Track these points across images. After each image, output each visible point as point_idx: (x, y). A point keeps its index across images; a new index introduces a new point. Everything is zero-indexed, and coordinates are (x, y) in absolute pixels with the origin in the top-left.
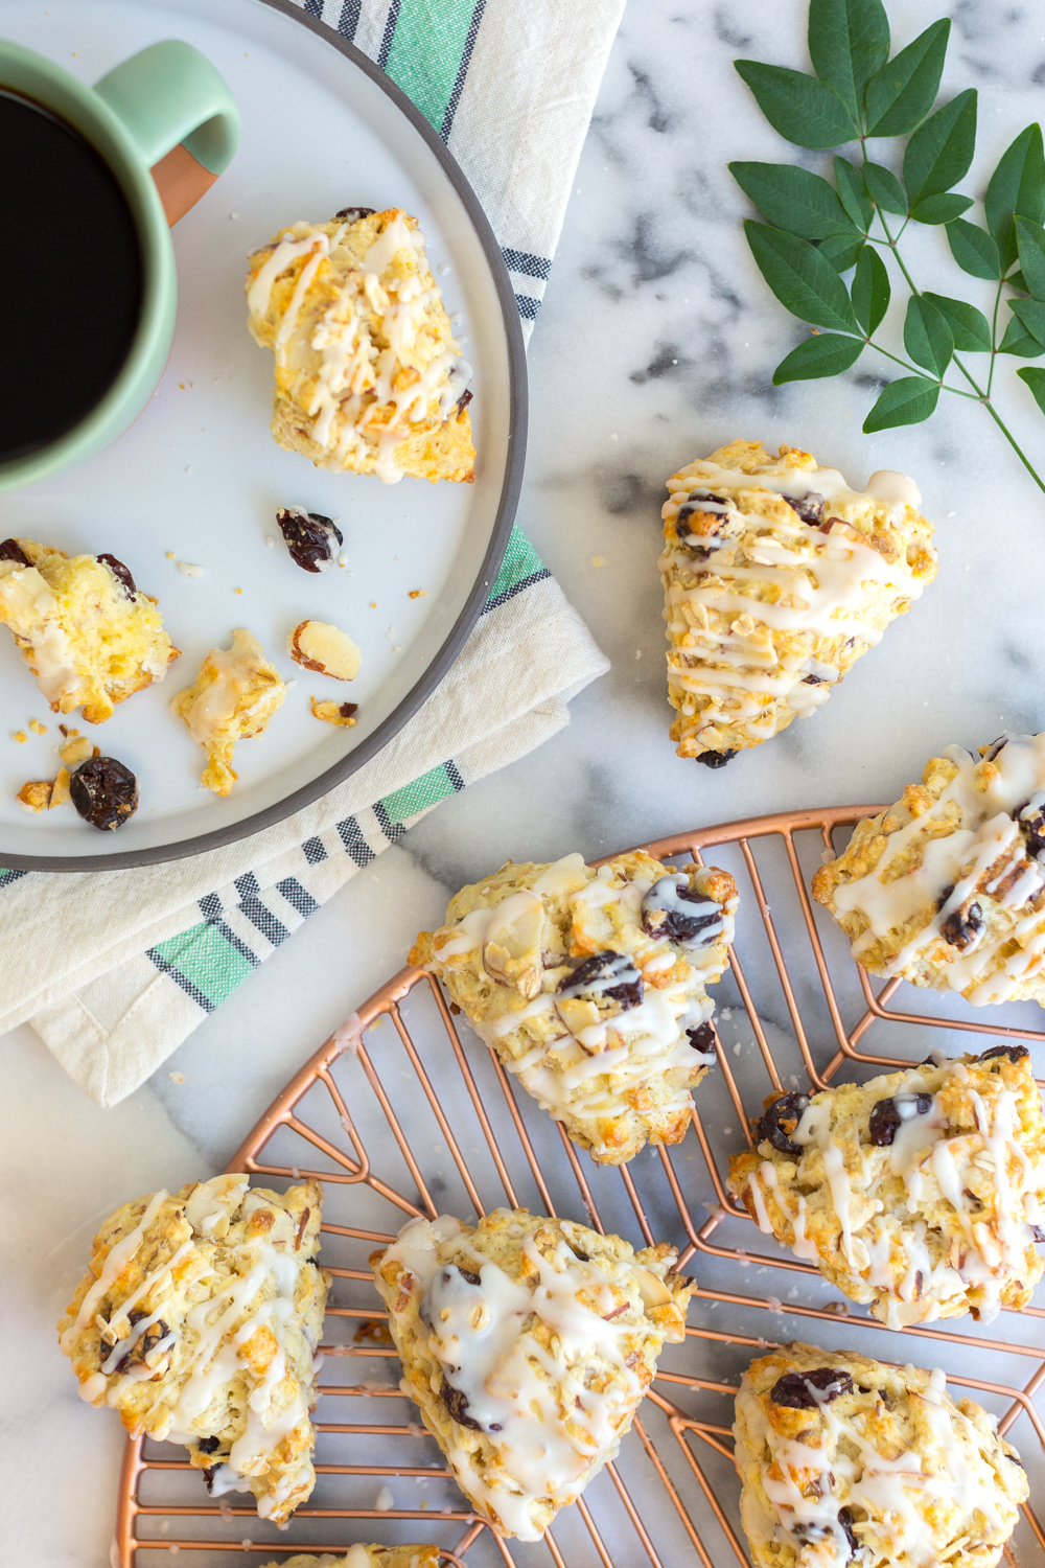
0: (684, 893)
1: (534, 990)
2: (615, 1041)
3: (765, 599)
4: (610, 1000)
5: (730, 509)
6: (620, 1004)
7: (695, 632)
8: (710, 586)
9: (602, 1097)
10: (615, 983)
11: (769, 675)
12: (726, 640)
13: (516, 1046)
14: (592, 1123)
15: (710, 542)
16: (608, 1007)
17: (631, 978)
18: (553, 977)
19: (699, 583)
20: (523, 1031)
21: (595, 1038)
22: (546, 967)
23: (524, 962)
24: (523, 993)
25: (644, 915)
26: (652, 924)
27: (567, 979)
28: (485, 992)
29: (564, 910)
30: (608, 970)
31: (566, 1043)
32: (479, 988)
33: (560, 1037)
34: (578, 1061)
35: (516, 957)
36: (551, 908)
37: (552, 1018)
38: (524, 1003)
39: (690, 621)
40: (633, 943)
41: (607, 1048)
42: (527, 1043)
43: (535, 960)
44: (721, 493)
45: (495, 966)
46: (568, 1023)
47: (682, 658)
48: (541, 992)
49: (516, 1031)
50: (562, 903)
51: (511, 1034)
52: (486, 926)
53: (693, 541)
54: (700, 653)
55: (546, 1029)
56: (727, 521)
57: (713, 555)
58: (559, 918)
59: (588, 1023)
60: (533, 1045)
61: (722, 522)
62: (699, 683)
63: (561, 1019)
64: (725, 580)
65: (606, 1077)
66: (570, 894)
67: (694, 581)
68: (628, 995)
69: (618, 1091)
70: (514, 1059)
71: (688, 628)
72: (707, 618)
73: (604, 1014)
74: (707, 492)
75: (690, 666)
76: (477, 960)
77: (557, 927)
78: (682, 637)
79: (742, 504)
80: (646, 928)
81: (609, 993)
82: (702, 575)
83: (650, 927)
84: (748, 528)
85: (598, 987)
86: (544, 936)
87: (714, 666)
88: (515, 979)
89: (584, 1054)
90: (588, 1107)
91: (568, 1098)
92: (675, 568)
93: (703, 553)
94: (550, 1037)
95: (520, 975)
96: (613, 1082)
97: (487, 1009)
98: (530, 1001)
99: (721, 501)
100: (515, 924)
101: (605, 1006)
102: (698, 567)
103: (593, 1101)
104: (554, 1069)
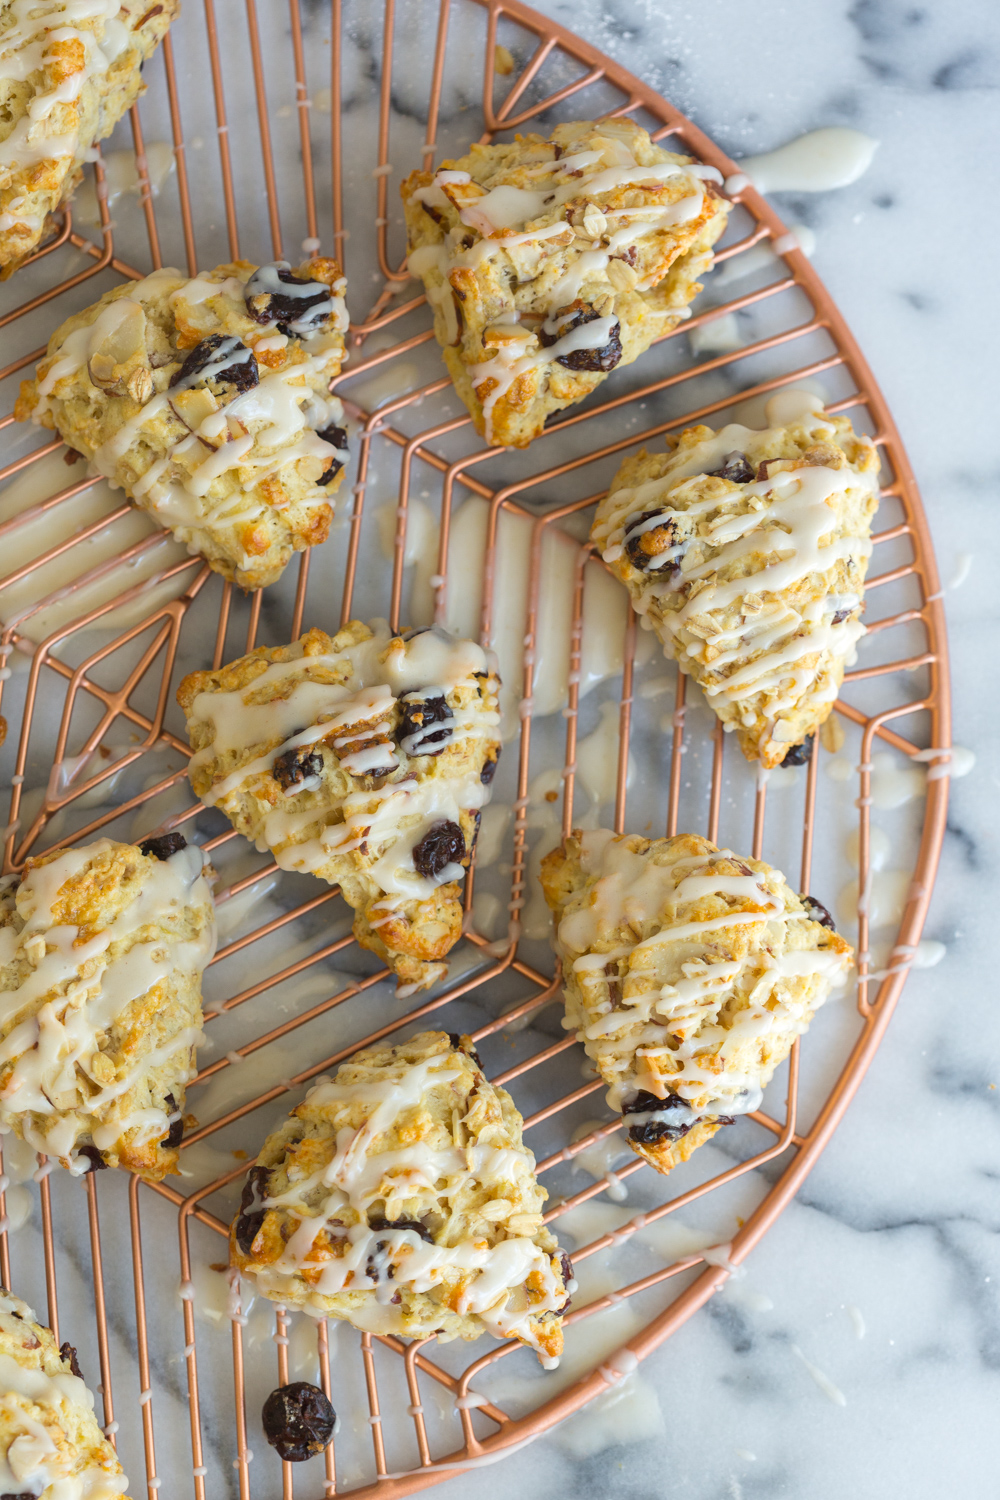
0: (286, 277)
1: (147, 391)
2: (237, 430)
3: (753, 570)
4: (225, 385)
5: (671, 514)
6: (236, 387)
7: (713, 641)
8: (698, 593)
9: (236, 501)
10: (226, 365)
11: (802, 635)
12: (745, 631)
13: (138, 463)
14: (230, 532)
15: (672, 555)
16: (224, 392)
17: (243, 358)
18: (162, 376)
19: (686, 598)
20: (144, 445)
21: (215, 429)
22: (154, 367)
23: (130, 363)
24: (135, 397)
25: (248, 302)
26: (258, 308)
27: (177, 373)
28: (97, 414)
29: (165, 312)
30: (217, 354)
31: (189, 444)
32: (91, 410)
33: (181, 439)
34: (203, 460)
35: (121, 361)
36: (152, 312)
37: (169, 419)
38: (137, 408)
39: (701, 635)
40: (240, 327)
41: (230, 438)
42: (149, 457)
43: (143, 360)
44: (651, 506)
45: (102, 376)
46: (187, 420)
47: (715, 675)
48: (154, 394)
49: (135, 446)
50: (163, 306)
51: (131, 451)
52: (88, 342)
53: (657, 563)
54: (729, 659)
55: (166, 433)
56: (675, 526)
57: (684, 564)
58: (162, 321)
59: (205, 414)
60: (156, 457)
61: (671, 530)
62: (742, 687)
63: (179, 419)
64: (707, 578)
65: (235, 473)
66: (167, 296)
67: (681, 599)
68: (243, 378)
69: (250, 486)
70: (138, 478)
71: (704, 643)
72: (716, 622)
73: (221, 400)
74: (638, 515)
75: (727, 677)
76: (84, 378)
77: (160, 328)
78: (704, 655)
79: (677, 504)
80: (252, 313)
81: (222, 377)
82: (684, 589)
83: (256, 312)
84: (696, 520)
85: (210, 372)
86: (148, 338)
87: (749, 662)
88: (125, 383)
89: (208, 451)
90: (223, 516)
91: (201, 509)
92: (655, 600)
93: (671, 568)
94: (171, 440)
95: (130, 378)
96: (243, 478)
97: (102, 431)
98: (143, 405)
99: (658, 512)
100: (117, 333)
101: (221, 391)
102: (675, 584)
103: (227, 506)
104: (180, 481)
